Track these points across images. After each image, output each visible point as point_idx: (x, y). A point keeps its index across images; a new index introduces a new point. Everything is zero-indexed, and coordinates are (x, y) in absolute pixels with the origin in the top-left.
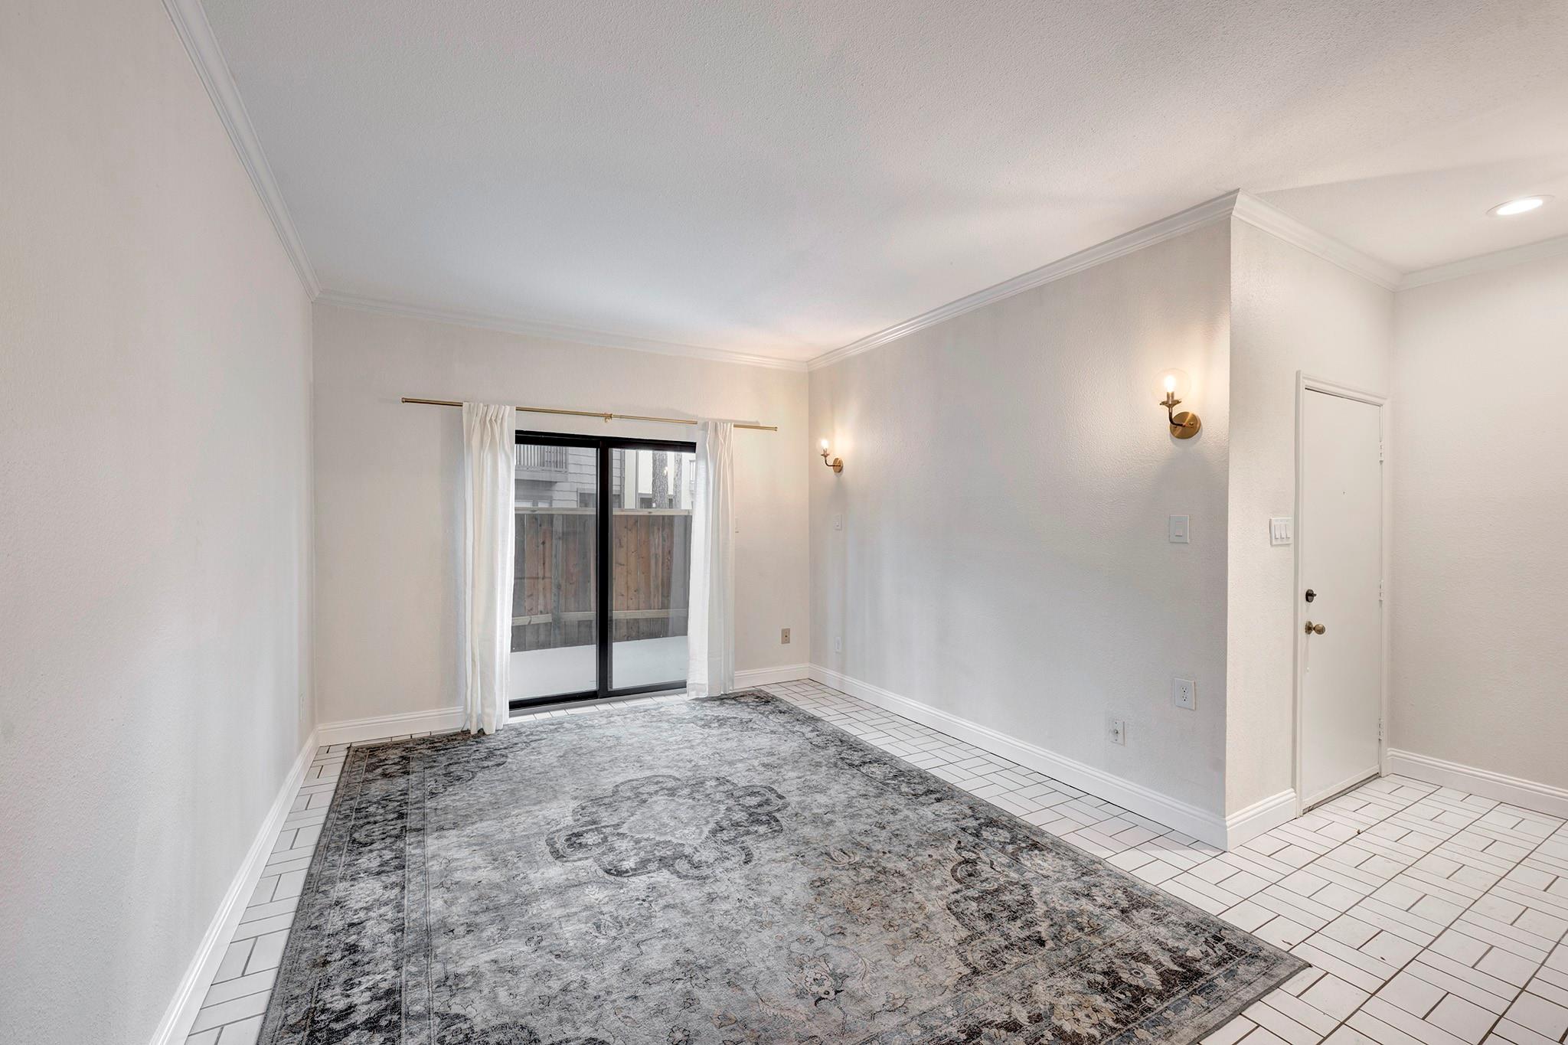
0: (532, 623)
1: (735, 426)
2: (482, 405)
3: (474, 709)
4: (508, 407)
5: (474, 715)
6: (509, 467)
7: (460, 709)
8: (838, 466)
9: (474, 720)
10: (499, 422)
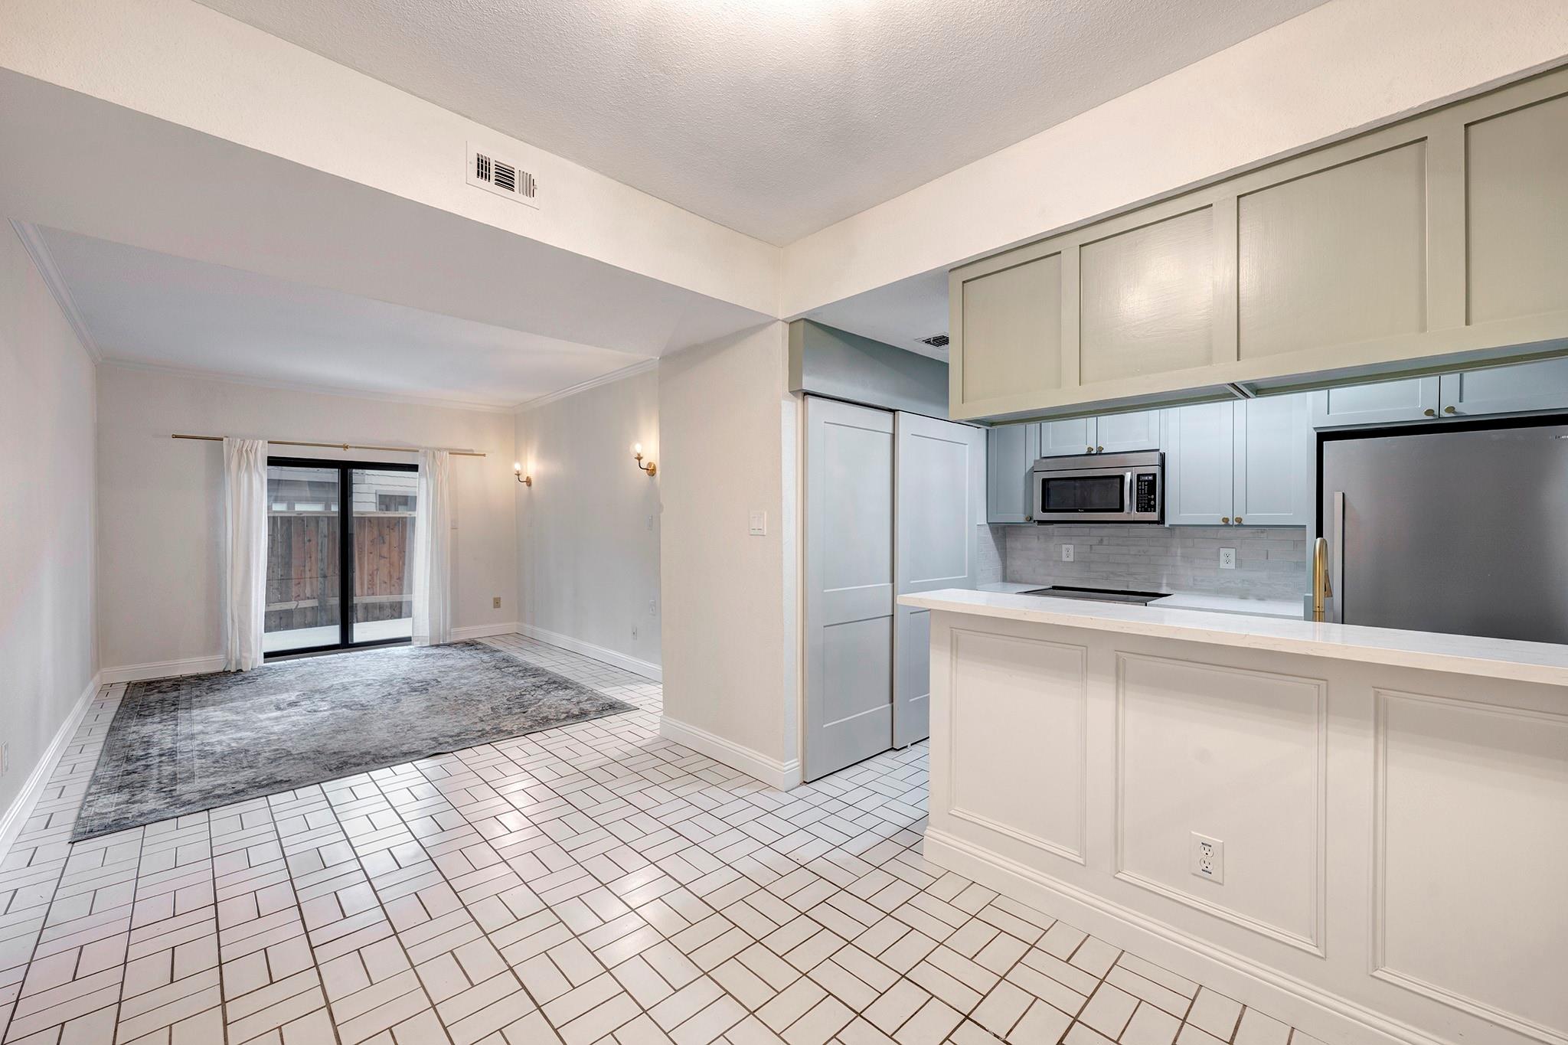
0: (299, 607)
1: (450, 453)
2: (239, 440)
3: (234, 655)
4: (261, 442)
5: (233, 658)
6: (262, 483)
7: (222, 656)
8: (529, 482)
9: (234, 662)
10: (253, 452)
